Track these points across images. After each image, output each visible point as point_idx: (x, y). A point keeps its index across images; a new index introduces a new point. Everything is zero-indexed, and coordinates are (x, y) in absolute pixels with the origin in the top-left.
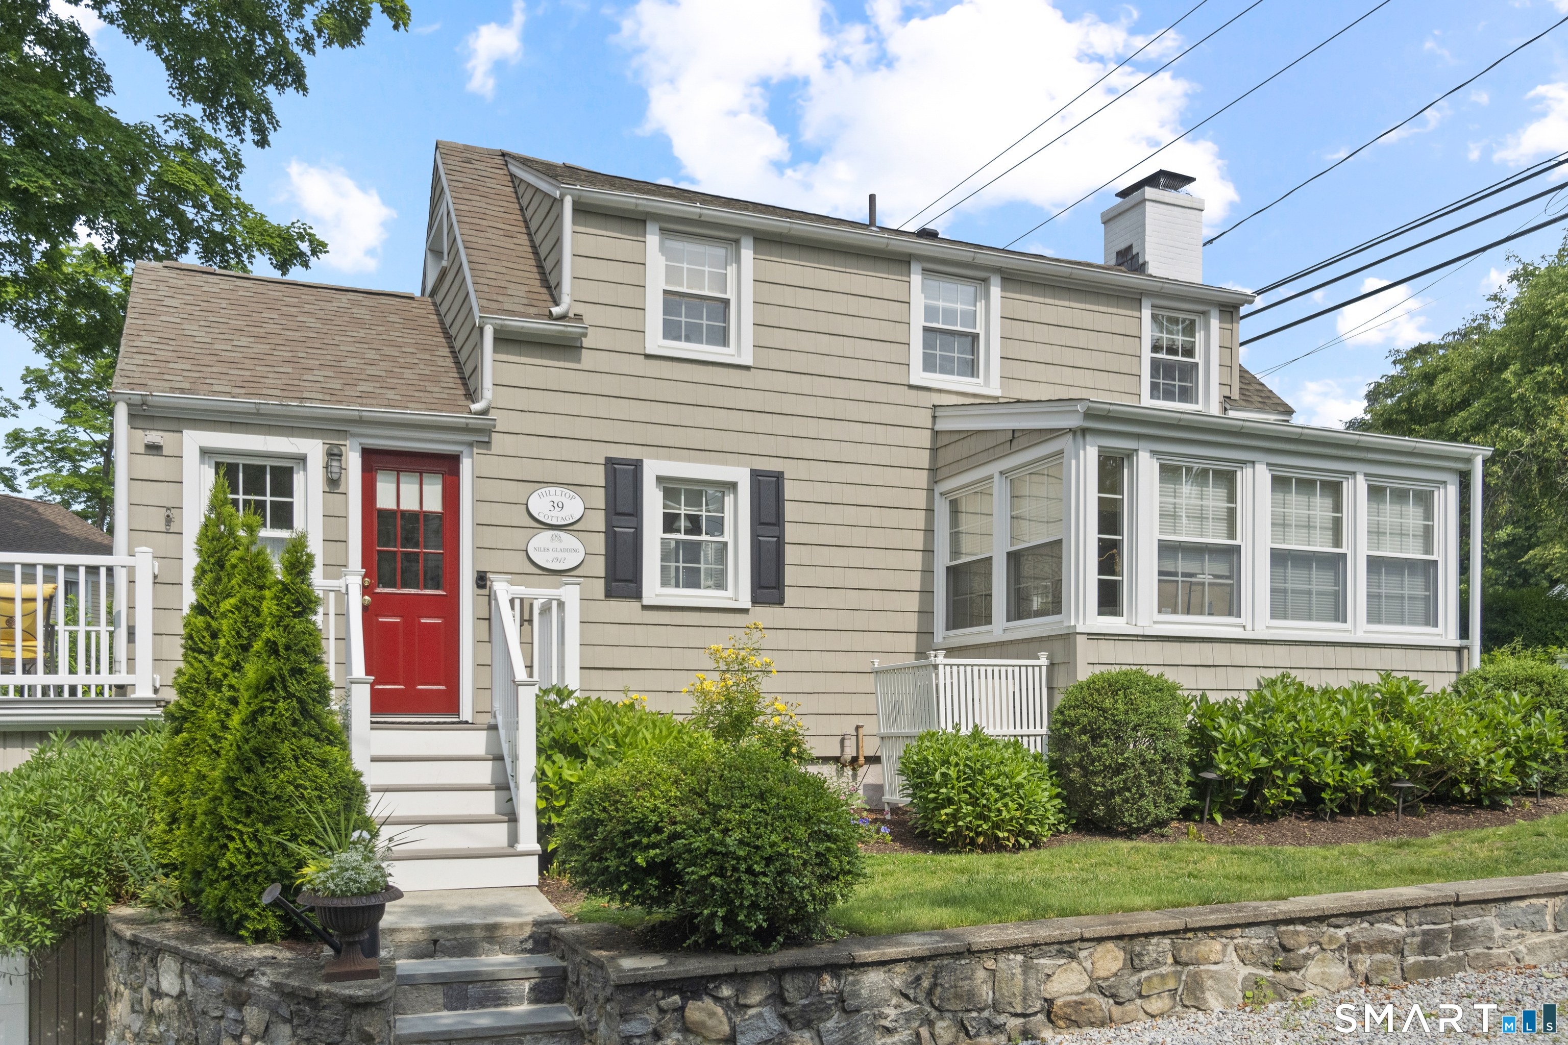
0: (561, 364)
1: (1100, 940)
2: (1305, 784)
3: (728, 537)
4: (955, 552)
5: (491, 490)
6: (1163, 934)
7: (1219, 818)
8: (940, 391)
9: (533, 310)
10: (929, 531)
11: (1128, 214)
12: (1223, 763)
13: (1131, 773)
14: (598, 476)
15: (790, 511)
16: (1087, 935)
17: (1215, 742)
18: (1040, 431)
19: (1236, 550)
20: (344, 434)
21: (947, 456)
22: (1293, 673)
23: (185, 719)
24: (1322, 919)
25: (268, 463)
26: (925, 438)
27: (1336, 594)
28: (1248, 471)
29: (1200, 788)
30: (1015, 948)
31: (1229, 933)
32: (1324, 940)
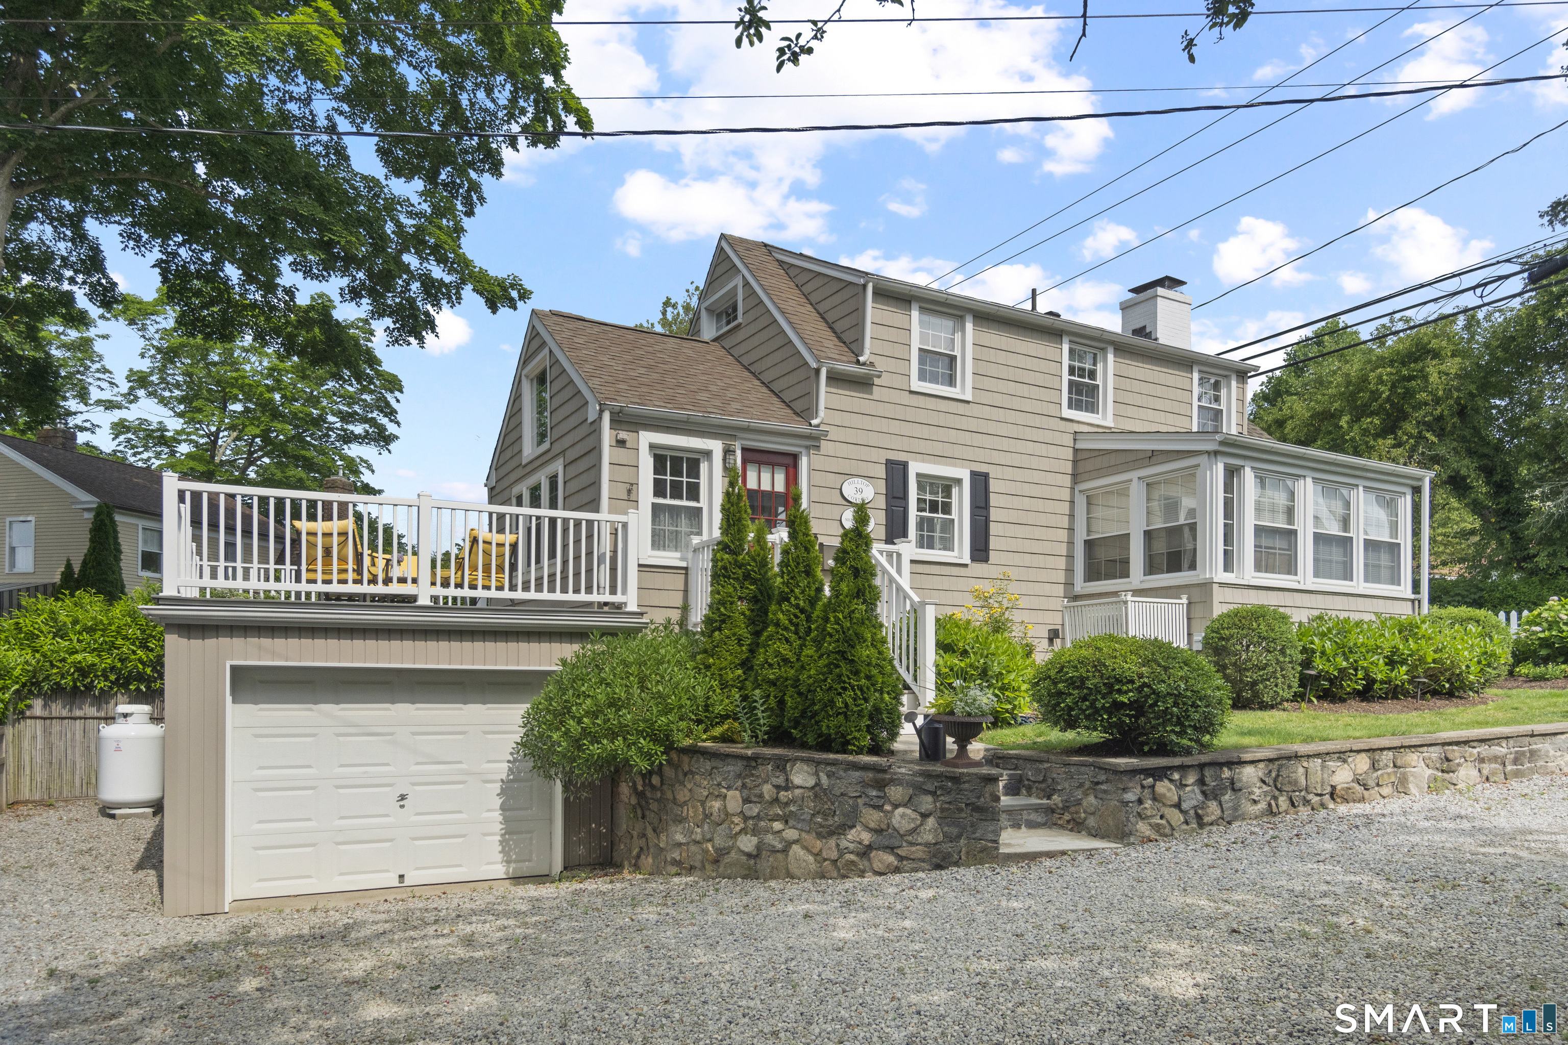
0: (861, 395)
1: (1359, 751)
2: (1367, 677)
3: (954, 515)
4: (1089, 532)
5: (818, 478)
6: (1389, 749)
7: (1314, 700)
8: (1079, 422)
9: (844, 358)
10: (1072, 516)
11: (1142, 305)
12: (1319, 664)
13: (1271, 669)
14: (881, 471)
15: (994, 500)
16: (1354, 748)
17: (1313, 651)
18: (1178, 451)
19: (1294, 532)
20: (734, 438)
21: (1082, 467)
22: (1329, 613)
23: (723, 621)
24: (1466, 743)
25: (685, 455)
26: (1069, 454)
27: (1345, 563)
28: (1302, 482)
29: (1304, 681)
30: (1318, 755)
31: (1421, 749)
32: (1467, 755)
